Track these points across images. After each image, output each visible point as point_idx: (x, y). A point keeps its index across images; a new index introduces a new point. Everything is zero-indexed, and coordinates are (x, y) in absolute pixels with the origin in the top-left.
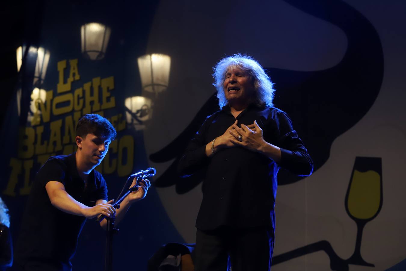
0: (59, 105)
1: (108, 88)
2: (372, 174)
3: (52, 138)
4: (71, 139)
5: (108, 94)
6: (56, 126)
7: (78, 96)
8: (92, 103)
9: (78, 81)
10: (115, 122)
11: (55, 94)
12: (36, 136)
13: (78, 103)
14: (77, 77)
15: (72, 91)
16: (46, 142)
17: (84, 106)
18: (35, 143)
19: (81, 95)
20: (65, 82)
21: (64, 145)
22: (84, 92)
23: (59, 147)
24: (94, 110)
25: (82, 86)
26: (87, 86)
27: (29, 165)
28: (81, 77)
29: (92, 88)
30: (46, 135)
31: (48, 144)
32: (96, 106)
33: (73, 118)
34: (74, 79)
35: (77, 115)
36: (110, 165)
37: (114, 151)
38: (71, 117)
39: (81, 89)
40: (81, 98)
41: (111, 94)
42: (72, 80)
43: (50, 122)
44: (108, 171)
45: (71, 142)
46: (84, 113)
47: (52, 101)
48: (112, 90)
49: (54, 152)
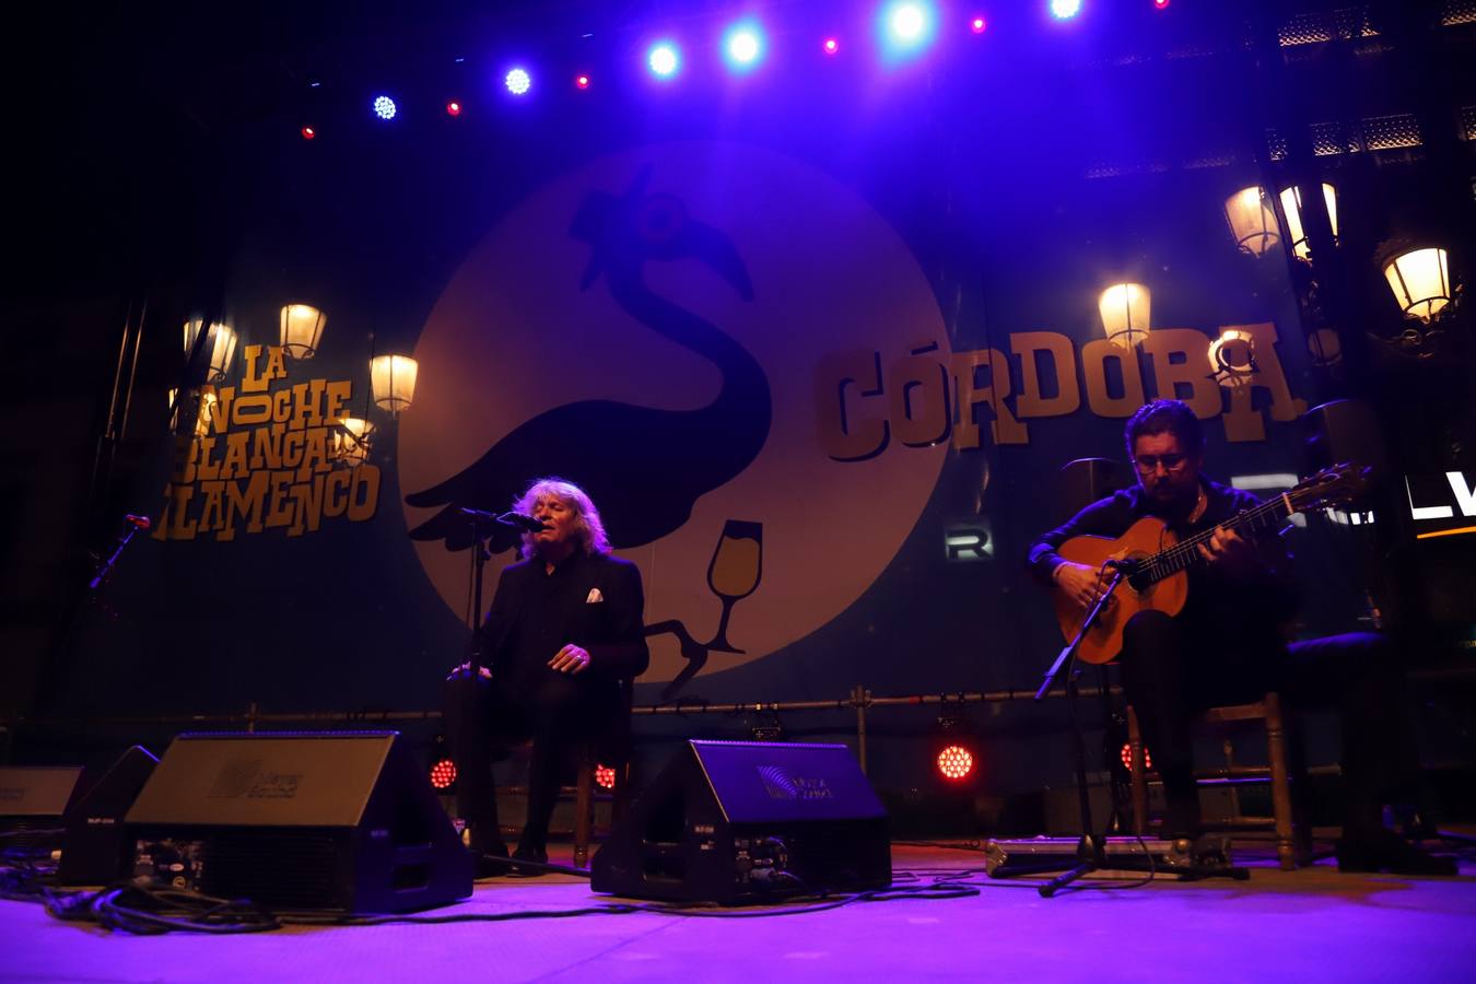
0: (243, 410)
1: (339, 396)
2: (748, 543)
3: (230, 458)
4: (265, 461)
5: (340, 405)
6: (238, 441)
7: (282, 401)
8: (307, 414)
9: (282, 379)
11: (238, 394)
12: (200, 451)
13: (281, 413)
14: (282, 374)
15: (270, 392)
16: (218, 463)
17: (292, 416)
18: (198, 462)
19: (287, 401)
20: (257, 377)
21: (251, 471)
22: (293, 397)
23: (242, 473)
24: (309, 425)
25: (290, 388)
26: (300, 390)
27: (187, 493)
28: (287, 375)
29: (308, 395)
30: (219, 452)
31: (222, 466)
32: (315, 419)
33: (270, 432)
34: (275, 375)
35: (278, 430)
36: (336, 504)
37: (344, 485)
38: (266, 430)
39: (288, 392)
40: (287, 405)
41: (343, 405)
42: (272, 376)
43: (227, 433)
44: (331, 512)
45: (265, 467)
46: (291, 427)
47: (232, 402)
48: (345, 400)
49: (233, 479)
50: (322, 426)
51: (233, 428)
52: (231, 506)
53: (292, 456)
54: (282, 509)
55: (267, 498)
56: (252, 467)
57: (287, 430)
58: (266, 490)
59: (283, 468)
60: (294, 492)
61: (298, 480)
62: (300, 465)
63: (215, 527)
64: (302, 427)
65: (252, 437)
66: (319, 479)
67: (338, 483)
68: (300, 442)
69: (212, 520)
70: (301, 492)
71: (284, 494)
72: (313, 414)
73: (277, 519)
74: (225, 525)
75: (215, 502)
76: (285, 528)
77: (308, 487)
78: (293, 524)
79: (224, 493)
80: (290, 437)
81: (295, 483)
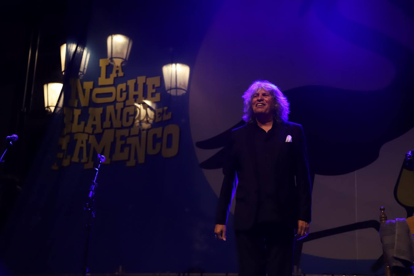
0: (99, 95)
1: (154, 86)
3: (90, 122)
5: (154, 91)
7: (121, 90)
8: (136, 97)
9: (121, 77)
10: (159, 113)
11: (96, 85)
12: (73, 117)
13: (121, 96)
14: (121, 74)
15: (115, 85)
16: (83, 123)
17: (127, 98)
18: (72, 122)
19: (124, 89)
20: (107, 76)
21: (104, 129)
22: (127, 87)
23: (99, 130)
25: (126, 82)
26: (131, 82)
27: (67, 140)
28: (124, 75)
29: (136, 85)
31: (86, 125)
33: (115, 107)
34: (117, 75)
35: (119, 106)
36: (154, 148)
37: (159, 136)
38: (112, 106)
39: (124, 85)
40: (125, 92)
41: (156, 91)
42: (115, 76)
43: (89, 107)
44: (151, 152)
45: (112, 127)
46: (127, 104)
47: (91, 90)
48: (157, 87)
49: (93, 134)
51: (92, 104)
52: (92, 149)
53: (127, 121)
55: (113, 144)
56: (104, 127)
57: (125, 106)
58: (112, 140)
59: (122, 128)
60: (129, 141)
61: (132, 134)
63: (83, 161)
65: (104, 111)
66: (144, 133)
67: (155, 136)
68: (132, 113)
69: (80, 156)
70: (133, 141)
71: (123, 142)
72: (139, 96)
73: (119, 156)
74: (88, 160)
75: (82, 145)
76: (124, 162)
77: (137, 138)
78: (129, 160)
79: (87, 141)
80: (126, 110)
81: (130, 136)
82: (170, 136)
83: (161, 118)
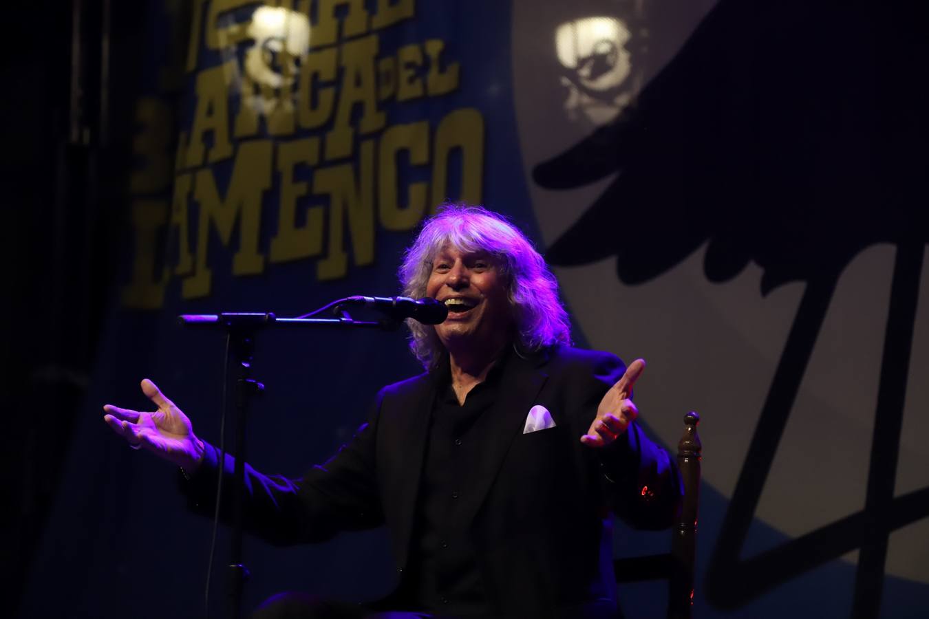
0: (224, 18)
3: (201, 122)
16: (182, 135)
23: (222, 149)
24: (348, 31)
31: (188, 140)
36: (402, 201)
37: (418, 157)
44: (394, 218)
45: (263, 133)
49: (205, 165)
50: (367, 34)
51: (207, 57)
52: (203, 223)
53: (314, 103)
54: (300, 221)
55: (271, 200)
56: (238, 134)
58: (267, 182)
59: (300, 133)
60: (325, 181)
61: (330, 154)
62: (329, 124)
64: (332, 38)
66: (367, 148)
67: (402, 155)
68: (328, 74)
70: (336, 180)
71: (301, 189)
72: (352, 8)
73: (292, 244)
74: (195, 265)
76: (309, 263)
77: (346, 171)
78: (324, 254)
79: (190, 196)
80: (309, 64)
81: (324, 163)
82: (455, 154)
83: (418, 83)
